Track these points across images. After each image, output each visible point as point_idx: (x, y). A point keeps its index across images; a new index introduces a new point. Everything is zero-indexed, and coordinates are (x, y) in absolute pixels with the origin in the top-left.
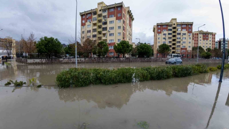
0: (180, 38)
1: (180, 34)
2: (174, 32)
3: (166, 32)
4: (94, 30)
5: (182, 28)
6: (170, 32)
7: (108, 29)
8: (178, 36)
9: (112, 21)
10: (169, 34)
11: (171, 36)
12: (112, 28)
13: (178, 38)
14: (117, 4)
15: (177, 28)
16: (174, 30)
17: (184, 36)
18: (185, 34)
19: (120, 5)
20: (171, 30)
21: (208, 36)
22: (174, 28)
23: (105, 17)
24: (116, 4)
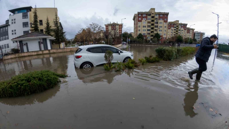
0: (180, 33)
1: (180, 30)
2: (177, 29)
3: (173, 28)
4: (149, 26)
5: (181, 27)
6: (175, 29)
7: (159, 27)
8: (179, 32)
9: (161, 23)
10: (175, 30)
11: (175, 31)
12: (161, 27)
13: (179, 33)
14: (166, 13)
15: (179, 26)
16: (177, 27)
17: (182, 32)
18: (183, 30)
19: (167, 14)
20: (175, 27)
21: (190, 31)
22: (177, 26)
23: (156, 19)
24: (164, 13)
